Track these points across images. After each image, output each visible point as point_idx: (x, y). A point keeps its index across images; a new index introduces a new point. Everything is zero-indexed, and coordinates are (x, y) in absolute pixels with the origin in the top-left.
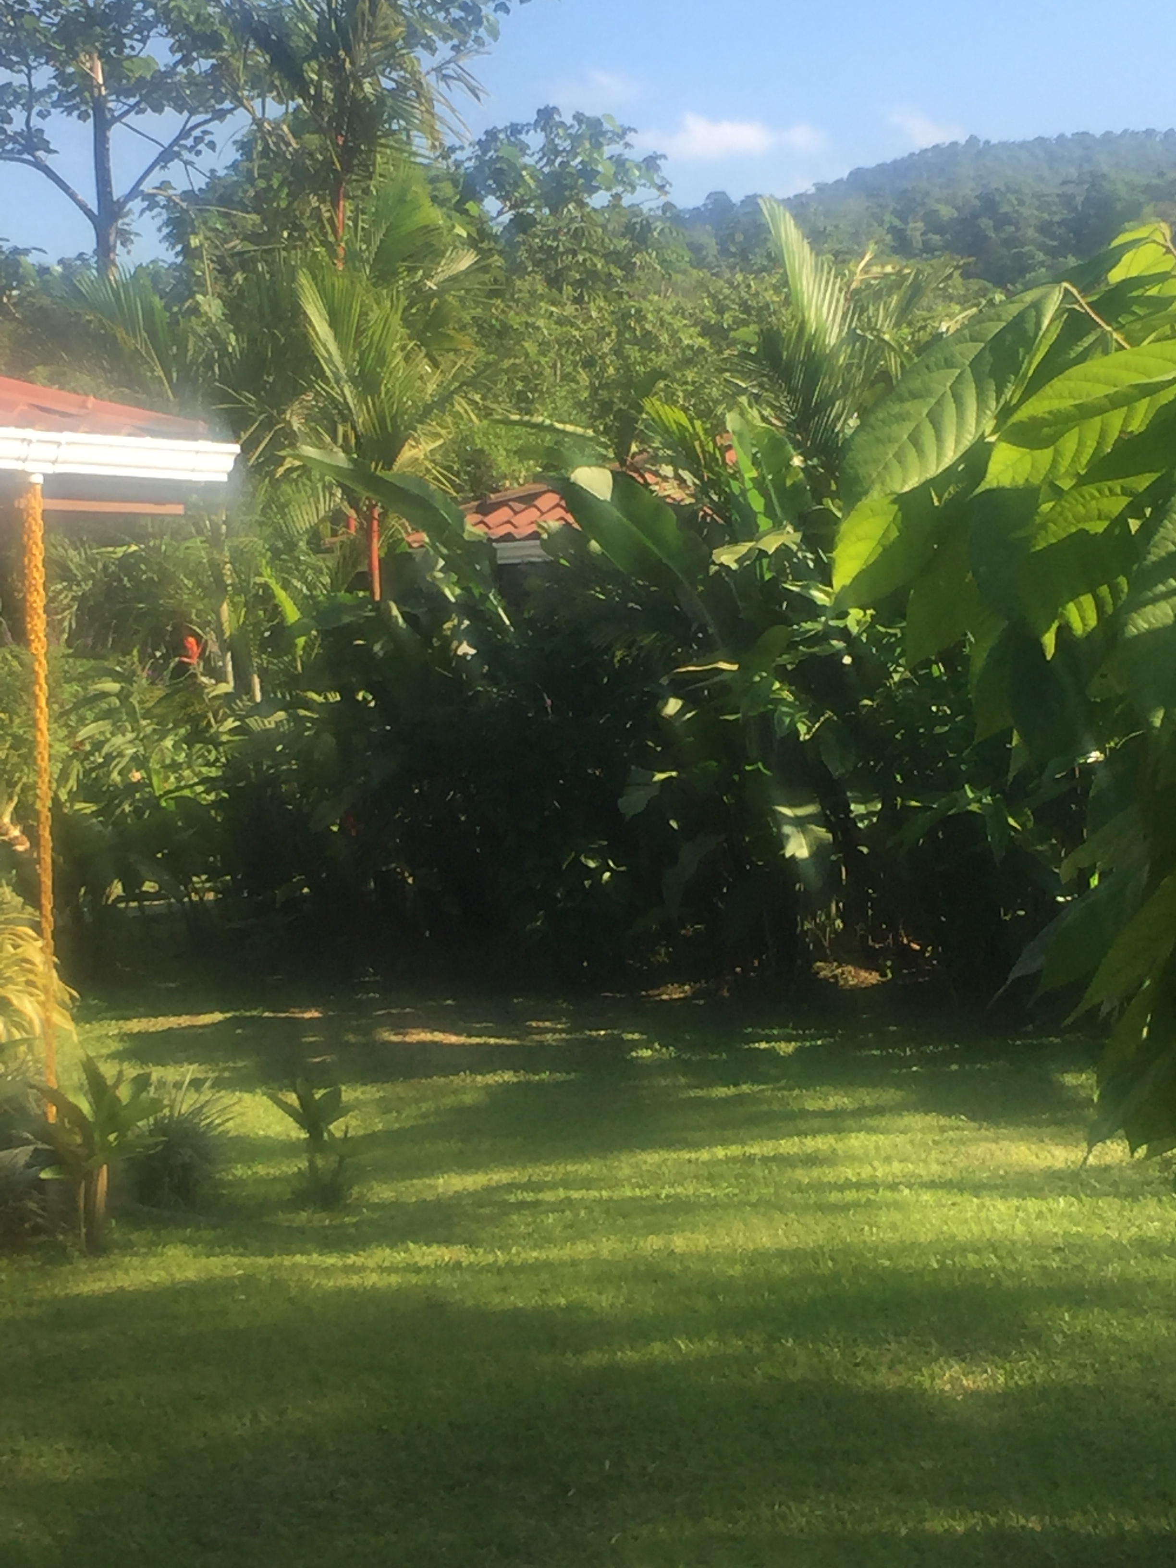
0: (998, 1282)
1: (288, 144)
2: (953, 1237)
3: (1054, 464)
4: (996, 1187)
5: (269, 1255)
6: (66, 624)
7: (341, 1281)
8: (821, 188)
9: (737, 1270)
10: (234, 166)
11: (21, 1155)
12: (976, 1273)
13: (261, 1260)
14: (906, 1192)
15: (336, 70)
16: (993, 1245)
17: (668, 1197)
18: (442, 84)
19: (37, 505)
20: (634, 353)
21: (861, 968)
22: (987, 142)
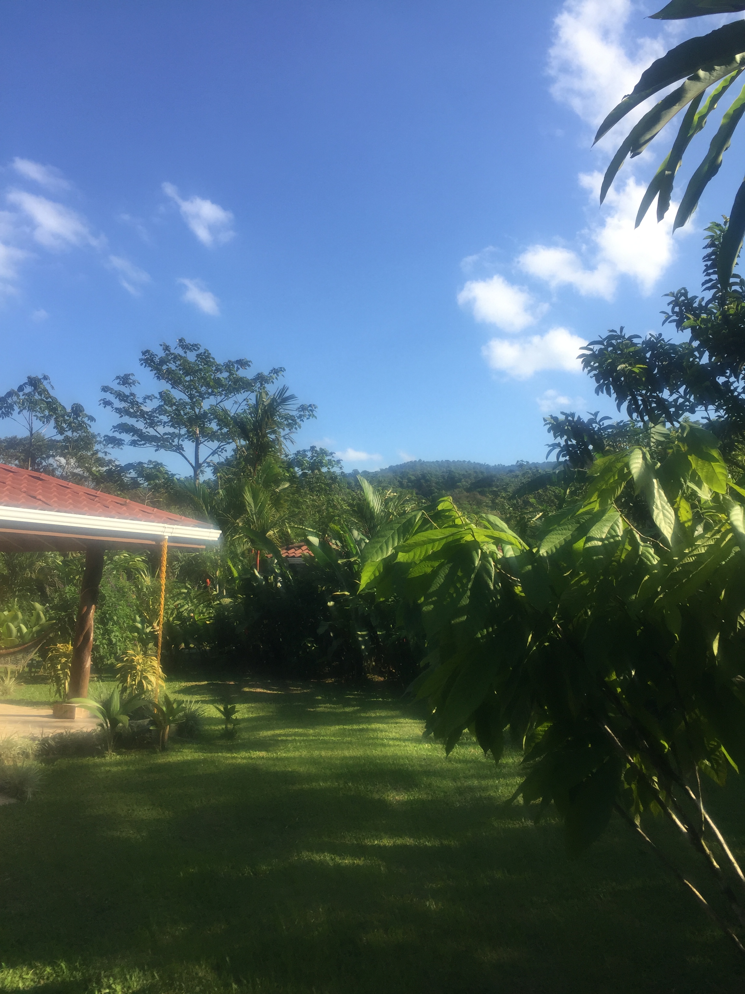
0: (408, 768)
1: (244, 453)
2: (397, 754)
3: (414, 557)
4: (410, 740)
5: (211, 753)
6: (176, 573)
7: (230, 761)
8: (382, 470)
9: (338, 762)
10: (232, 456)
11: (146, 721)
12: (402, 765)
13: (209, 754)
14: (386, 741)
15: (257, 434)
16: (407, 758)
17: (322, 740)
18: (285, 440)
19: (166, 544)
20: (331, 510)
21: (379, 676)
22: (424, 461)
